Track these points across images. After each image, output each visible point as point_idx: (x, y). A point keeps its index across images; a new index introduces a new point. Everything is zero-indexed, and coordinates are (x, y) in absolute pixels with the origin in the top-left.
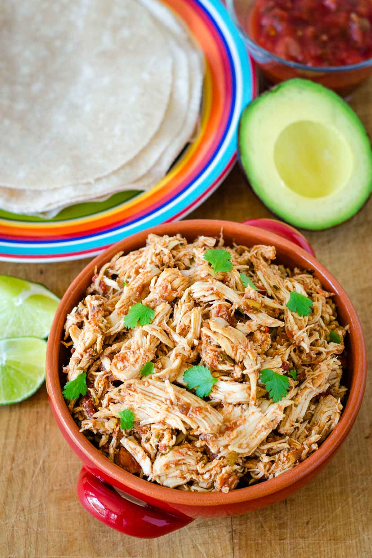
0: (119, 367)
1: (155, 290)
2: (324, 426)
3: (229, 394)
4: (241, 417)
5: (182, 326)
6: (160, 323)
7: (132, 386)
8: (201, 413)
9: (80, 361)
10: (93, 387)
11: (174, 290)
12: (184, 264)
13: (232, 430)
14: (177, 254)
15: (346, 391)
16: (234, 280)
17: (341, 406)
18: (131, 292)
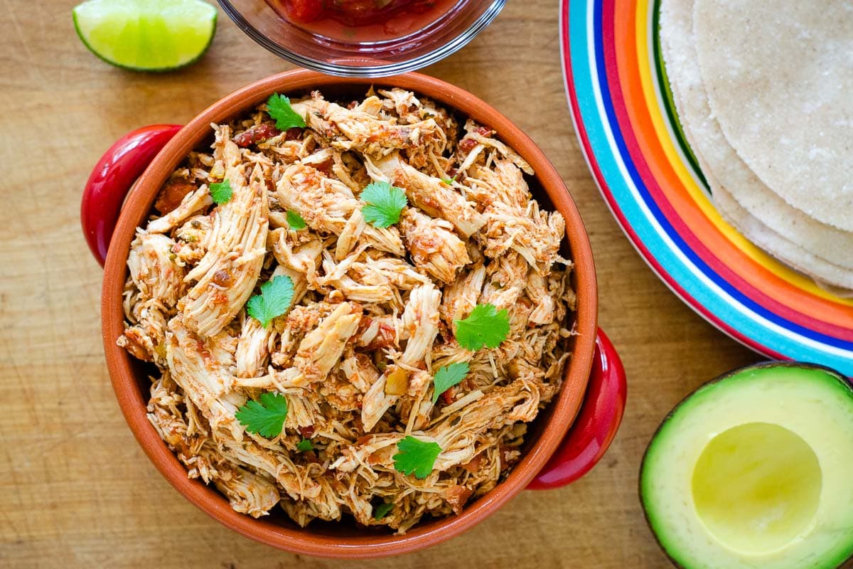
0: (295, 176)
1: (429, 228)
2: (232, 489)
3: (246, 345)
4: (217, 364)
5: (364, 272)
6: (370, 237)
7: (259, 199)
8: (215, 305)
9: (320, 117)
10: (287, 138)
11: (428, 259)
12: (494, 273)
13: (198, 350)
14: (510, 262)
15: (300, 526)
16: (451, 354)
17: (257, 516)
18: (430, 190)
